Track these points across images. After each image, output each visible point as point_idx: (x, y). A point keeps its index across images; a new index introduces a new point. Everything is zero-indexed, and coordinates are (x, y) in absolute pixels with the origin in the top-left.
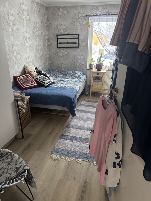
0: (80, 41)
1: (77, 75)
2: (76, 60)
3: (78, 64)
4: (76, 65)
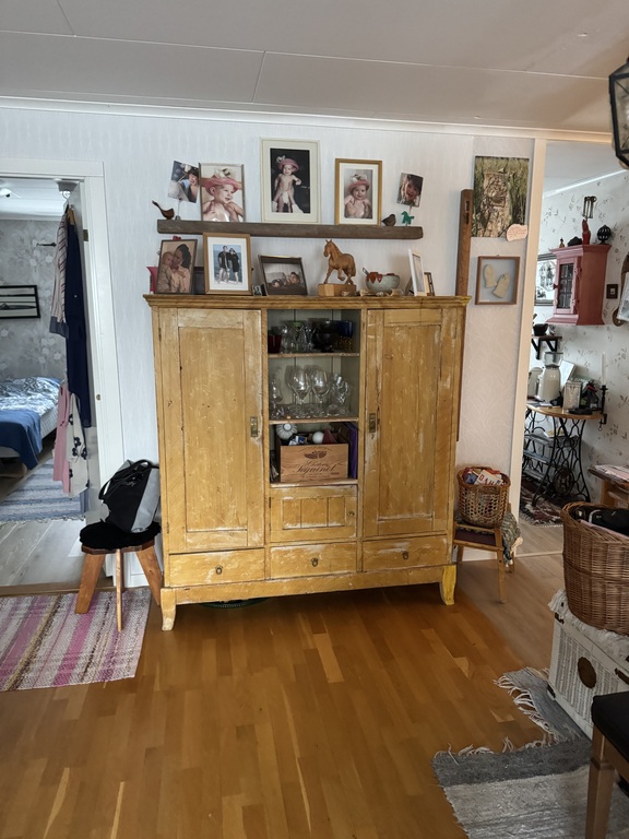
0: (42, 303)
1: (41, 388)
2: (36, 350)
3: (42, 360)
4: (38, 362)
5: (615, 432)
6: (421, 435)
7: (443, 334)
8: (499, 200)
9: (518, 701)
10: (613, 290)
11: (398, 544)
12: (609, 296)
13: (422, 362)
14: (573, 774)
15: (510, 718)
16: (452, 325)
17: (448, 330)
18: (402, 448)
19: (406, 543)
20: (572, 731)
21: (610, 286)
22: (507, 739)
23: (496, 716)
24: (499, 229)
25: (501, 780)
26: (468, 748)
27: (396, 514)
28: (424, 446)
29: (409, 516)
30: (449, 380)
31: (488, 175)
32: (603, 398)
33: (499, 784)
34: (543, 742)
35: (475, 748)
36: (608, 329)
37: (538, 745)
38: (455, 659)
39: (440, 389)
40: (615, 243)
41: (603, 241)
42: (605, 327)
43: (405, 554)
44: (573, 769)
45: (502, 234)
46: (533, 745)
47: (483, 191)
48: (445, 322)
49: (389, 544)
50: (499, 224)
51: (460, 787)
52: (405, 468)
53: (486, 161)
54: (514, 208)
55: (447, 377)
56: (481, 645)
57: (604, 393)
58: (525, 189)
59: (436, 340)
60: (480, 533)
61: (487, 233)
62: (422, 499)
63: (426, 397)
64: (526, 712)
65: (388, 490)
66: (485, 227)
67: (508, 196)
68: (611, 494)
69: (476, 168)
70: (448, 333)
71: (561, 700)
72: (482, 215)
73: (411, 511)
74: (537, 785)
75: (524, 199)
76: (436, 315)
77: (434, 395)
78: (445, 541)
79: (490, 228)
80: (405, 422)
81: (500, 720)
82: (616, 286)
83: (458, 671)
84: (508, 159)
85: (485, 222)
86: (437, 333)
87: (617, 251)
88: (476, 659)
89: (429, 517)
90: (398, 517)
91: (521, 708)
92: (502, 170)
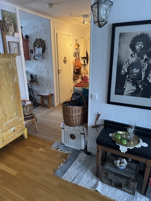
5: (40, 85)
6: (12, 96)
7: (12, 65)
8: (10, 25)
9: (59, 150)
10: (32, 51)
11: (12, 129)
12: (31, 53)
13: (7, 74)
14: (78, 157)
15: (60, 155)
16: (14, 62)
17: (13, 64)
18: (7, 101)
19: (14, 127)
20: (72, 150)
21: (31, 50)
22: (64, 159)
23: (58, 156)
24: (12, 34)
25: (69, 168)
26: (59, 167)
27: (9, 121)
28: (13, 99)
29: (13, 120)
30: (16, 78)
31: (6, 16)
32: (36, 78)
33: (70, 169)
34: (69, 155)
35: (60, 165)
36: (32, 61)
37: (69, 156)
38: (39, 150)
39: (14, 81)
40: (30, 39)
41: (27, 39)
42: (31, 60)
43: (14, 131)
44: (77, 157)
45: (13, 35)
46: (68, 157)
47: (5, 21)
48: (11, 62)
49: (9, 130)
50: (12, 32)
51: (64, 175)
52: (9, 107)
53: (4, 12)
54: (14, 28)
55: (15, 78)
56: (42, 143)
57: (36, 77)
58: (16, 23)
59: (10, 67)
60: (29, 117)
61: (9, 34)
62: (15, 114)
63: (11, 85)
64: (62, 151)
65: (6, 115)
66: (8, 32)
67: (12, 24)
68: (43, 99)
69: (2, 13)
70: (13, 65)
71: (66, 145)
72: (7, 29)
73: (13, 118)
74: (75, 164)
75: (16, 25)
76: (8, 59)
77: (13, 83)
78: (23, 123)
79: (9, 33)
80: (7, 93)
81: (59, 156)
82: (32, 50)
83: (42, 152)
84: (10, 12)
85: (8, 31)
86: (10, 65)
87: (31, 41)
88: (43, 147)
89: (18, 118)
90: (10, 121)
91: (60, 151)
92: (9, 16)
